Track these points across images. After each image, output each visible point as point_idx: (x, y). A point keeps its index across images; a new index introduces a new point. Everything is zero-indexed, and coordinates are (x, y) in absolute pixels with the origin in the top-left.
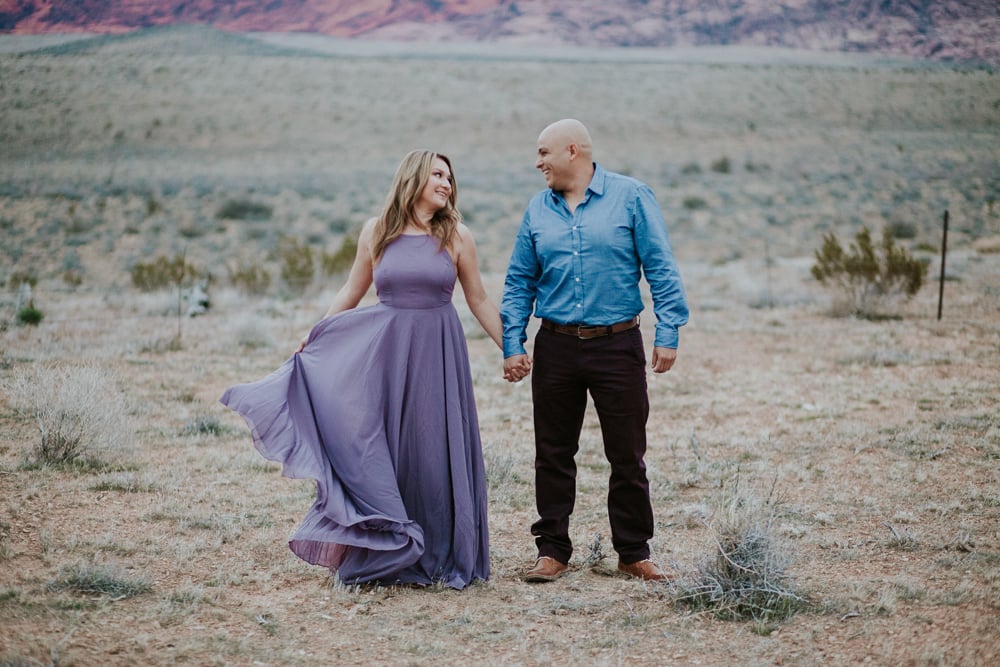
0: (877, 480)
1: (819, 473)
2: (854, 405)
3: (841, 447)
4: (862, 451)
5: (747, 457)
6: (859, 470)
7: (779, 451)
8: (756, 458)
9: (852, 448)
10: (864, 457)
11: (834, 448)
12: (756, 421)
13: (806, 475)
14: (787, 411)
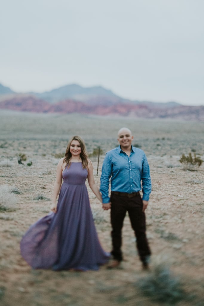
0: (198, 224)
1: (183, 220)
2: (190, 196)
3: (188, 212)
4: (194, 213)
5: (165, 214)
6: (194, 220)
7: (173, 213)
8: (167, 214)
9: (191, 212)
10: (195, 215)
11: (187, 212)
12: (168, 200)
13: (180, 221)
14: (175, 198)
